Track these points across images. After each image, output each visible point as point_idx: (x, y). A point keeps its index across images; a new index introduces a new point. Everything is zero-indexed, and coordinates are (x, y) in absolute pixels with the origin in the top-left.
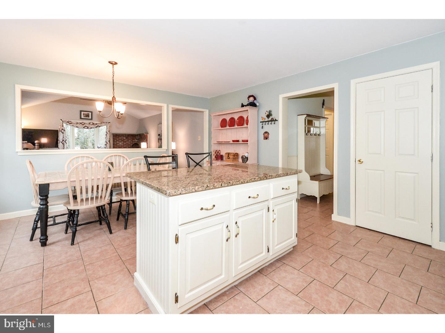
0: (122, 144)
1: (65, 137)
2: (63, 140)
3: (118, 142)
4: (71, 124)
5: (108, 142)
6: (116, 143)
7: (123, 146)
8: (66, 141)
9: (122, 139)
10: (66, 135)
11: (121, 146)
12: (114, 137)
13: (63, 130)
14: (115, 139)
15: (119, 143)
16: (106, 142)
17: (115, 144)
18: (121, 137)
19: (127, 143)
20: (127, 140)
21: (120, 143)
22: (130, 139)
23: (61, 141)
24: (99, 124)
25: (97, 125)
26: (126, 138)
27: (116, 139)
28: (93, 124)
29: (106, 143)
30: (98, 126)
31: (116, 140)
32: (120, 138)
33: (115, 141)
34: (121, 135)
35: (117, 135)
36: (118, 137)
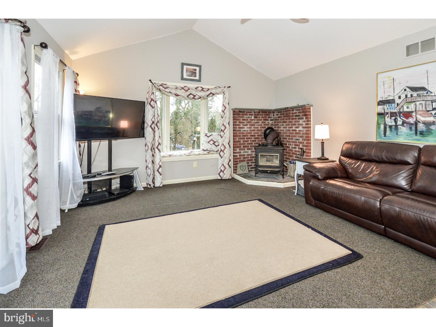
0: (249, 129)
1: (156, 116)
2: (153, 122)
3: (241, 126)
7: (249, 133)
8: (158, 124)
9: (249, 119)
10: (158, 110)
12: (236, 116)
13: (154, 101)
14: (237, 120)
15: (244, 128)
17: (238, 129)
18: (247, 115)
19: (256, 126)
21: (246, 128)
22: (261, 118)
23: (150, 123)
24: (212, 89)
25: (208, 92)
26: (254, 117)
27: (239, 120)
28: (202, 90)
29: (224, 128)
30: (211, 94)
32: (245, 117)
33: (238, 123)
34: (247, 112)
35: (240, 112)
36: (241, 116)
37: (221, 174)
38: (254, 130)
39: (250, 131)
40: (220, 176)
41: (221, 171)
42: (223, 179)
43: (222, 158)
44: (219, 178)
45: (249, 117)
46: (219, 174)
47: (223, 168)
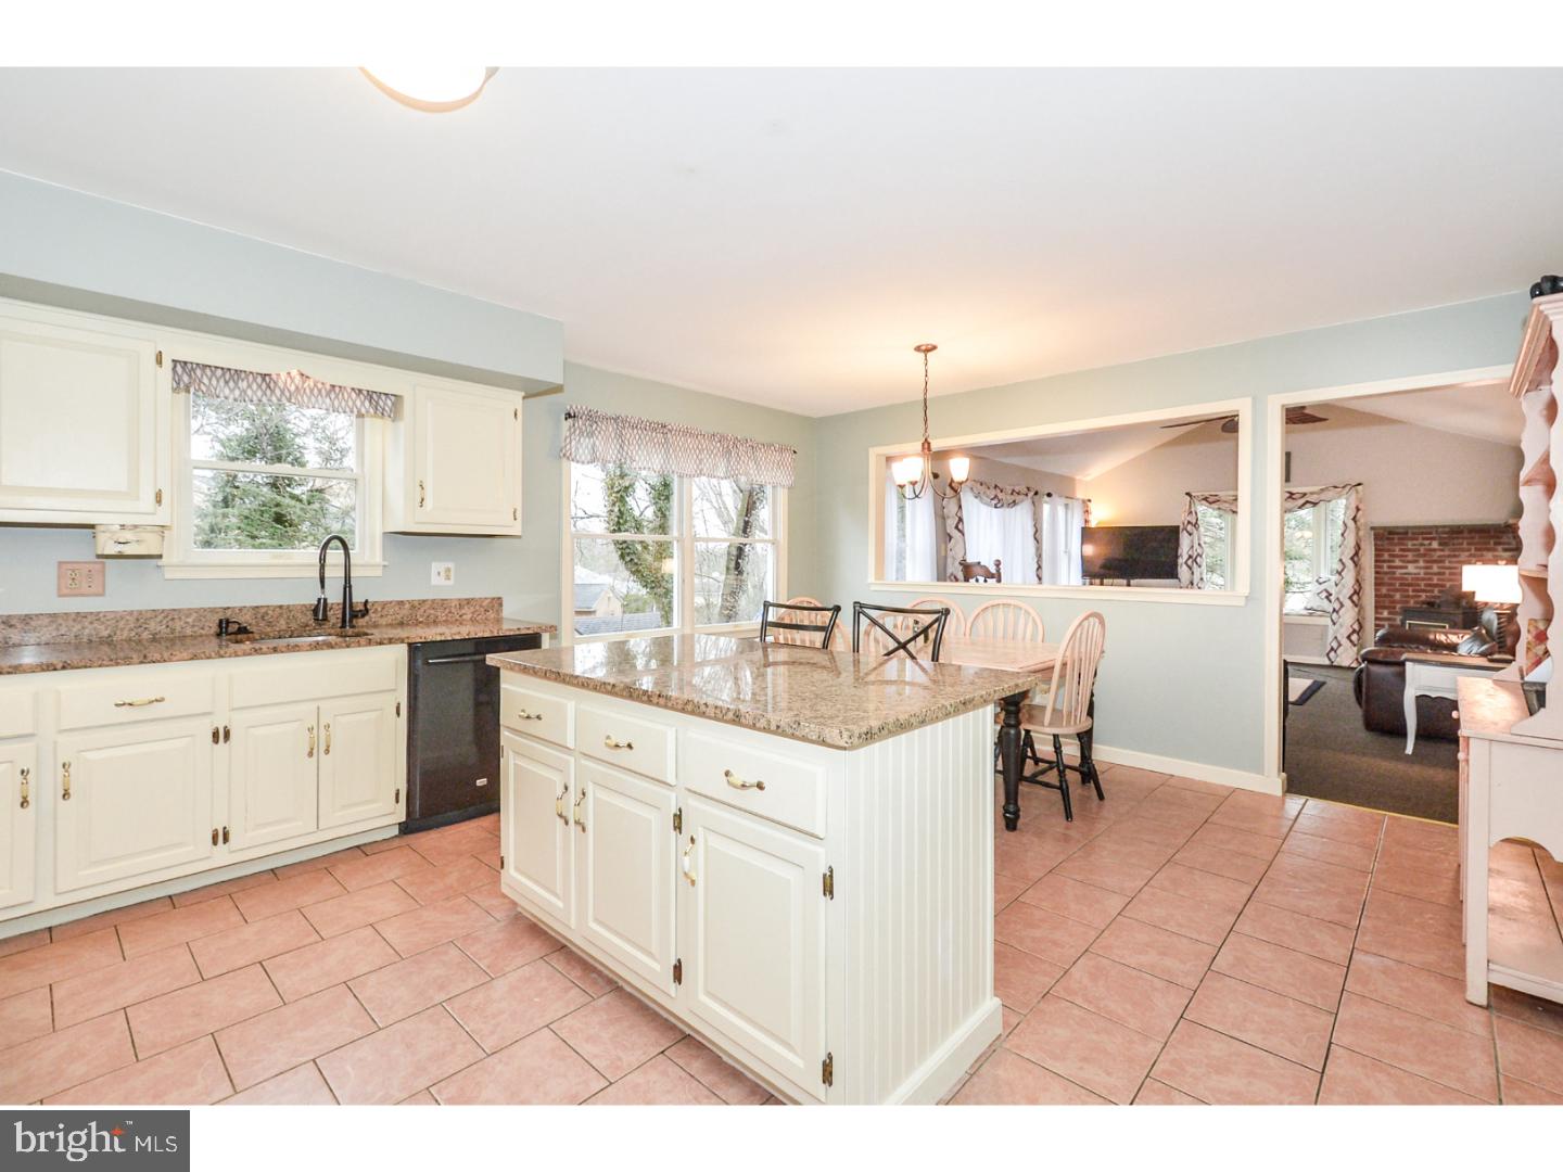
0: (1422, 571)
1: (1196, 546)
2: (1190, 557)
3: (1398, 564)
4: (1213, 505)
5: (1350, 564)
6: (1389, 567)
7: (1423, 579)
8: (1198, 559)
9: (1422, 549)
10: (1199, 539)
11: (1418, 579)
12: (1379, 543)
13: (1192, 524)
14: (1384, 550)
15: (1406, 567)
16: (1341, 560)
17: (1386, 570)
18: (1417, 539)
19: (1447, 564)
20: (1447, 553)
21: (1411, 568)
22: (1465, 546)
23: (1185, 557)
24: (1312, 493)
25: (1302, 501)
26: (1440, 544)
27: (1389, 550)
28: (1290, 497)
29: (1340, 568)
30: (1307, 502)
31: (1390, 555)
32: (1410, 544)
33: (1386, 556)
34: (1413, 533)
35: (1390, 533)
36: (1396, 541)
37: (1332, 654)
38: (1439, 574)
39: (1425, 574)
40: (1330, 659)
41: (1332, 649)
42: (1335, 664)
43: (1334, 624)
44: (1327, 662)
45: (1422, 545)
46: (1328, 654)
47: (1335, 645)
